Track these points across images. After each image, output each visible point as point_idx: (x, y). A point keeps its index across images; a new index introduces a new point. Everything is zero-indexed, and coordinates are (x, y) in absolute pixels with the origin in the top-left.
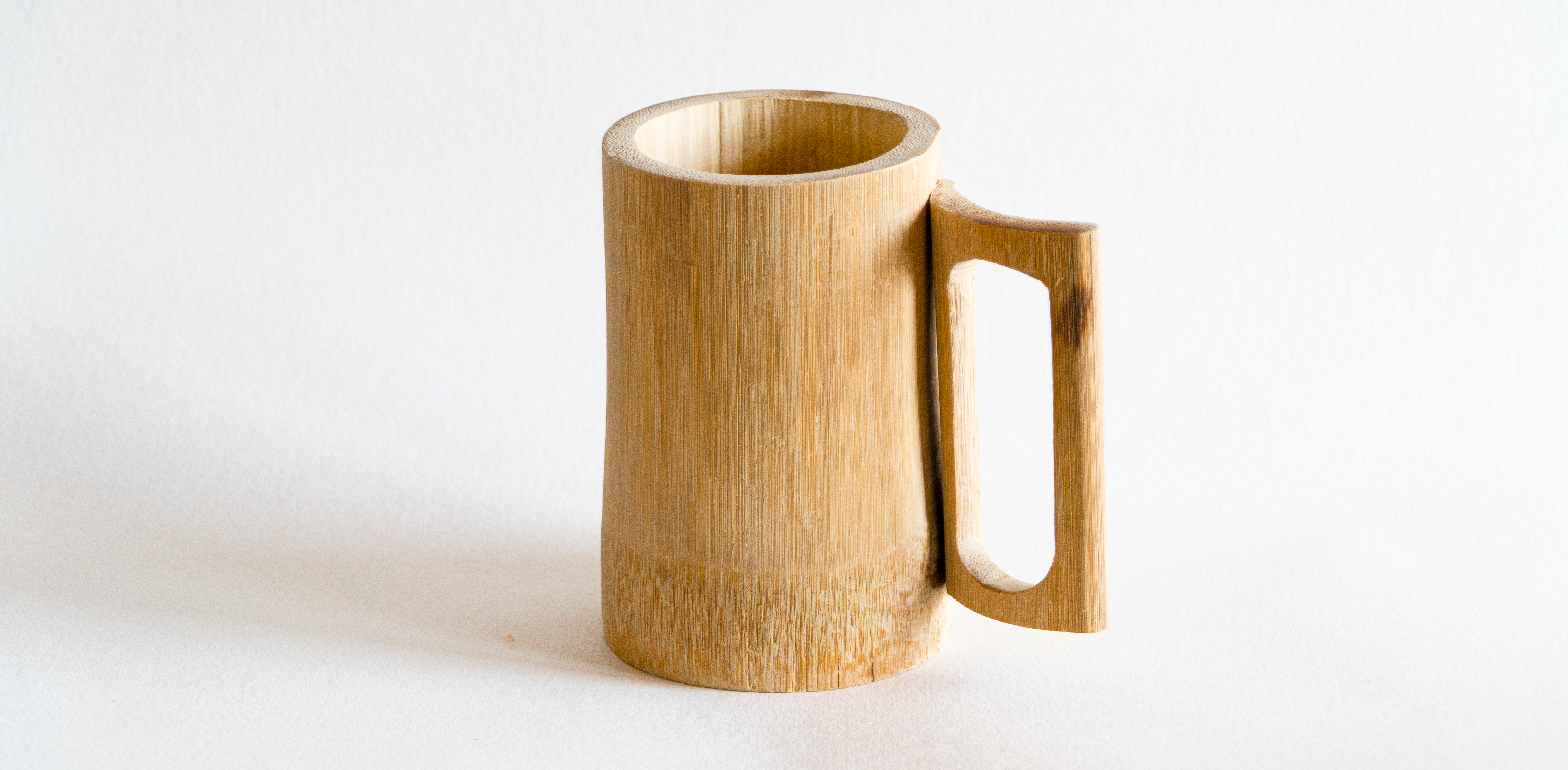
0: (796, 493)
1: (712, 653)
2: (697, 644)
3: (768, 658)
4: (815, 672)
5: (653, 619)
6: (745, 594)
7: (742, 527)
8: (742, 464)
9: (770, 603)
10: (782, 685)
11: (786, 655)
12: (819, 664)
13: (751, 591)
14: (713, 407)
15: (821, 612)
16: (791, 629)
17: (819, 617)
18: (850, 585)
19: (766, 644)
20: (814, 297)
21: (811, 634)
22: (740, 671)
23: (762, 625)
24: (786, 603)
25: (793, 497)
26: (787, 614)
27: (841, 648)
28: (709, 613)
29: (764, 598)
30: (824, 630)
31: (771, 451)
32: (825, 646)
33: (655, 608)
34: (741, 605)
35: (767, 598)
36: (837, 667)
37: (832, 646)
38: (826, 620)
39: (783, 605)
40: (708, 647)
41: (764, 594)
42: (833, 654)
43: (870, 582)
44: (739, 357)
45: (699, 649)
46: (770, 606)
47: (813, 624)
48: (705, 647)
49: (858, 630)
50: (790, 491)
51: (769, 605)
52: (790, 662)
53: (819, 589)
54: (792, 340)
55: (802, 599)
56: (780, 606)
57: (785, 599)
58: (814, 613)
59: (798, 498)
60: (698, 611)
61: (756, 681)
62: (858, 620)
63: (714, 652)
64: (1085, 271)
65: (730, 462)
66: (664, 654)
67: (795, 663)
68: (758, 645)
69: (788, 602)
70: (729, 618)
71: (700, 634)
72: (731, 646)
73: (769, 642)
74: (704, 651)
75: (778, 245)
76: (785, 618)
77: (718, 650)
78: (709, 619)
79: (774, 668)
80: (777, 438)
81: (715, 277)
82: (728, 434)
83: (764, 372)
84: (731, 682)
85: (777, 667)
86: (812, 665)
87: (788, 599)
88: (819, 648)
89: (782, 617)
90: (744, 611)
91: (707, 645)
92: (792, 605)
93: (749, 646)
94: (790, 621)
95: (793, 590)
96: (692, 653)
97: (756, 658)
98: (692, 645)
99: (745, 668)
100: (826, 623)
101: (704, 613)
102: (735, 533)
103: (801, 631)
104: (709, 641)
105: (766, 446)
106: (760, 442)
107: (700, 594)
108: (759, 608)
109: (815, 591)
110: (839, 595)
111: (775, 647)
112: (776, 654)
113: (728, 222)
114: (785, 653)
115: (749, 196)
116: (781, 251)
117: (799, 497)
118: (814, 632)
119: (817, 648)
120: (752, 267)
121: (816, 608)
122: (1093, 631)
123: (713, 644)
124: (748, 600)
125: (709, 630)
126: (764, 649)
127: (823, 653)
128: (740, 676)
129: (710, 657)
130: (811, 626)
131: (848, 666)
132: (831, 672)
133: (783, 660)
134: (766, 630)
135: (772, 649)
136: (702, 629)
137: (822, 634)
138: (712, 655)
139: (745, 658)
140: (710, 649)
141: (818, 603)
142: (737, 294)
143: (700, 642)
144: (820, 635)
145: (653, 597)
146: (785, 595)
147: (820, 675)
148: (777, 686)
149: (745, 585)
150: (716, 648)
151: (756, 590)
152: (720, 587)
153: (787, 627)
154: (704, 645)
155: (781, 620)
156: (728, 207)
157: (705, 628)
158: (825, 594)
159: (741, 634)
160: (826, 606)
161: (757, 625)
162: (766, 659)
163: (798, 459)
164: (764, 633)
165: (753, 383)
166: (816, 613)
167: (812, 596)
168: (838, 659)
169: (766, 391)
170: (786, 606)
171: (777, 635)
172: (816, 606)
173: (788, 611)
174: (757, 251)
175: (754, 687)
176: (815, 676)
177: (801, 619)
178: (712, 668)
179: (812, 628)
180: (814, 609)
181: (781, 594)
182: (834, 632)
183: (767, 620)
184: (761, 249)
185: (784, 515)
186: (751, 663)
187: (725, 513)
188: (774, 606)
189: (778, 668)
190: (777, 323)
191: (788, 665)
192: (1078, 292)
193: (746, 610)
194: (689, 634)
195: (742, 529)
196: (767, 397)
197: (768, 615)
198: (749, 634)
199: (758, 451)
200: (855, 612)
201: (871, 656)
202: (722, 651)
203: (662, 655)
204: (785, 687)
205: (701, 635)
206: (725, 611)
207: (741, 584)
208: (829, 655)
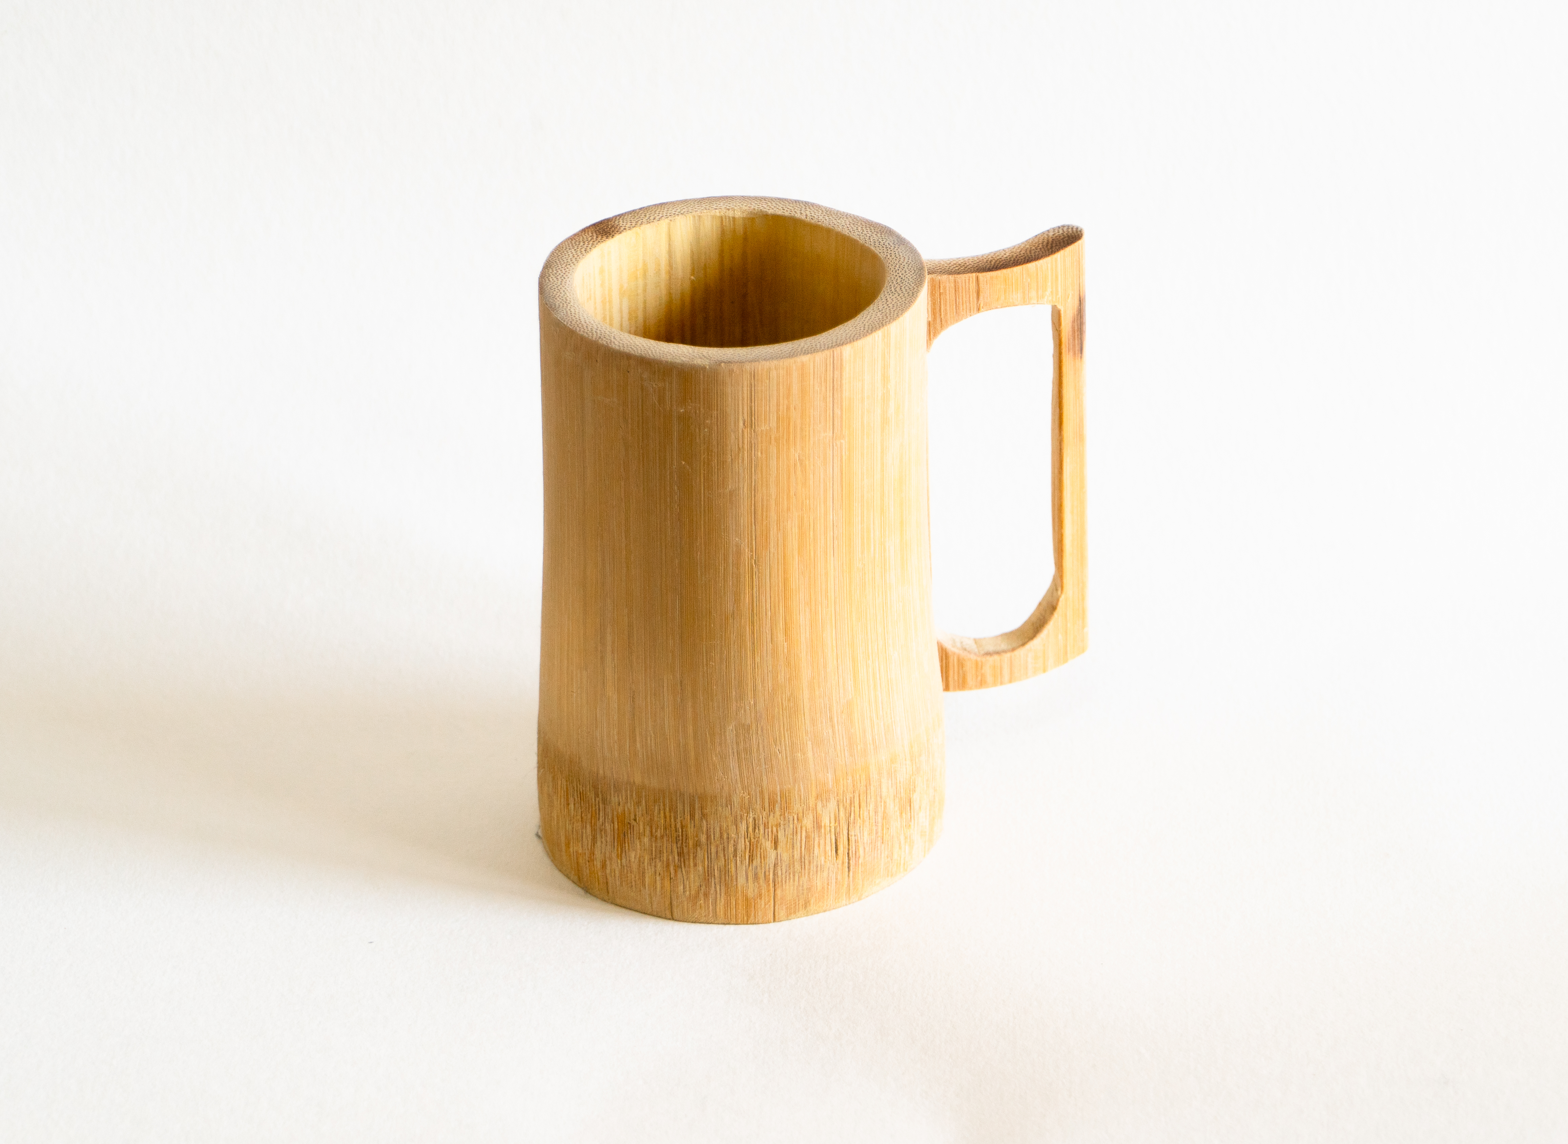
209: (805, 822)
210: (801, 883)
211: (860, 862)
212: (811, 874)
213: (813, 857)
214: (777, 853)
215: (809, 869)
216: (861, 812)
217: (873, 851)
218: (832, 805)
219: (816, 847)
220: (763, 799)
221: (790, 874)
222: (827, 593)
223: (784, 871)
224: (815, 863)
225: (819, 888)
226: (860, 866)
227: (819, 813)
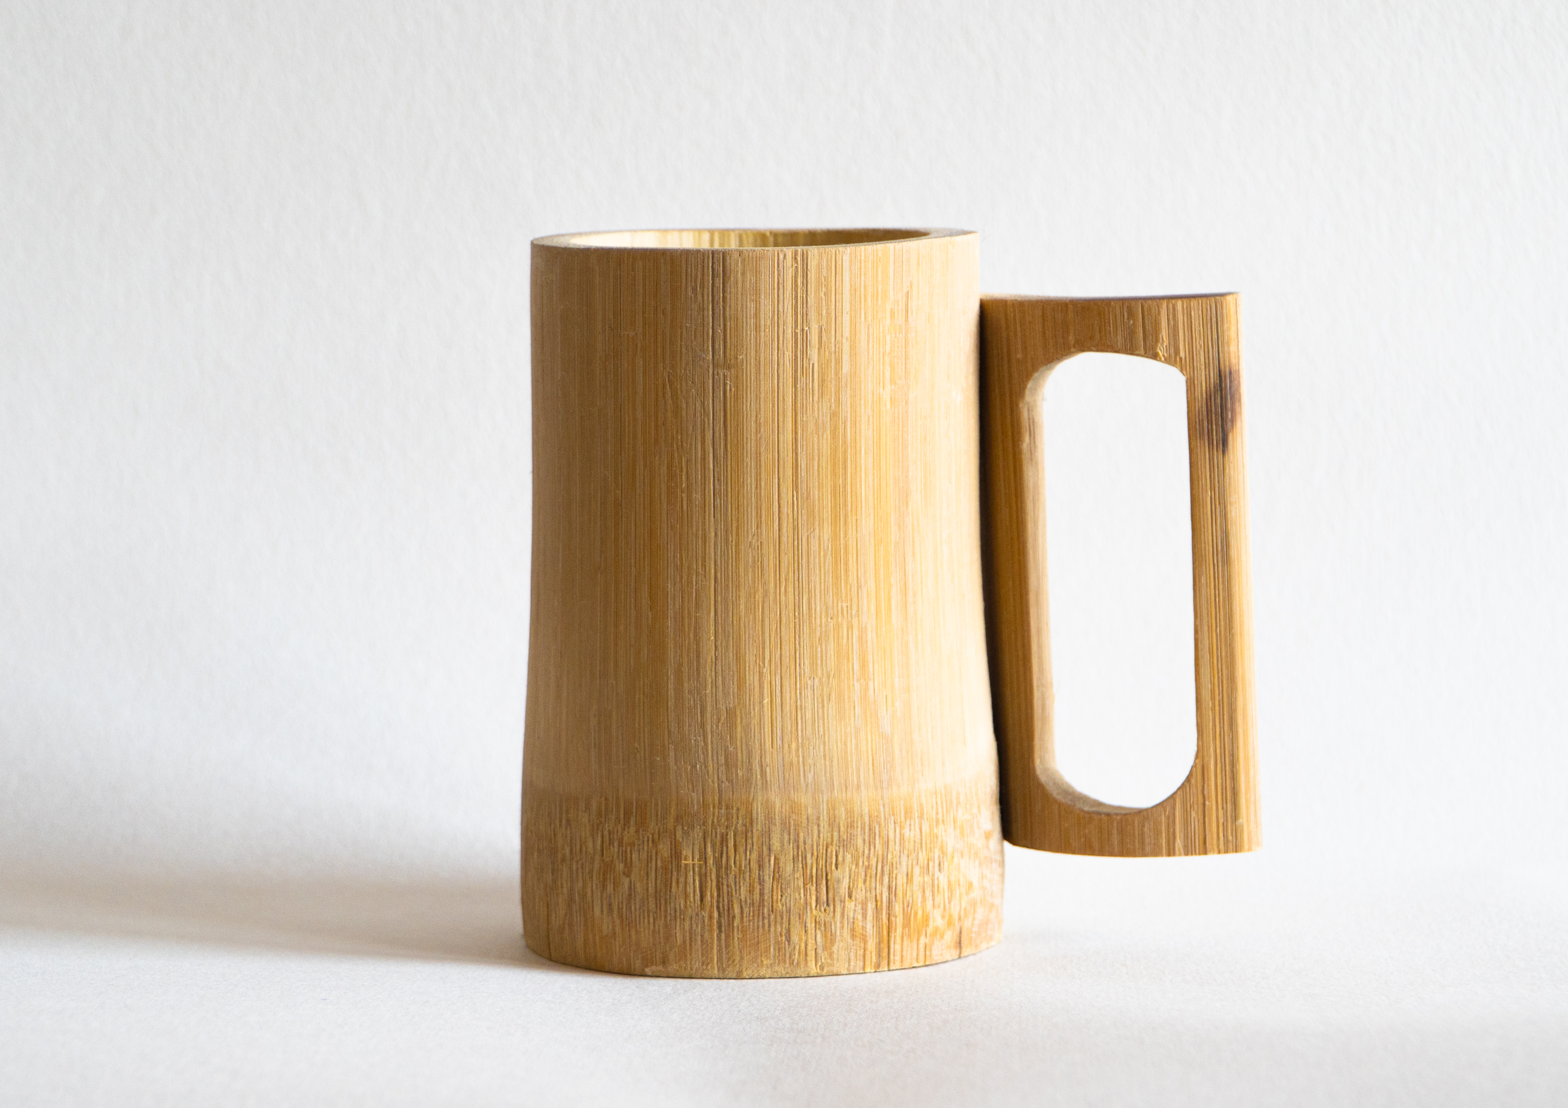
0: (871, 684)
1: (763, 924)
2: (742, 913)
3: (842, 922)
4: (898, 940)
5: (670, 891)
6: (810, 831)
7: (802, 736)
8: (800, 646)
9: (844, 841)
10: (858, 962)
11: (864, 916)
12: (904, 927)
13: (819, 826)
14: (758, 568)
15: (906, 852)
16: (871, 877)
17: (904, 859)
18: (937, 814)
19: (839, 903)
20: (888, 406)
21: (894, 883)
22: (803, 945)
23: (834, 875)
24: (864, 840)
25: (866, 689)
26: (865, 856)
27: (929, 903)
28: (759, 866)
29: (836, 834)
30: (909, 877)
31: (838, 626)
32: (911, 902)
33: (675, 873)
34: (805, 848)
35: (839, 835)
36: (924, 933)
37: (920, 900)
38: (912, 864)
39: (860, 842)
40: (758, 916)
41: (836, 829)
42: (920, 913)
43: (957, 810)
44: (795, 493)
45: (745, 919)
46: (844, 846)
47: (897, 868)
48: (753, 916)
49: (946, 880)
50: (862, 681)
51: (842, 844)
52: (869, 926)
53: (903, 819)
54: (863, 466)
55: (884, 833)
56: (857, 844)
57: (863, 834)
58: (898, 854)
59: (872, 690)
60: (743, 865)
61: (825, 959)
62: (946, 864)
63: (766, 921)
64: (1233, 348)
65: (784, 643)
66: (688, 938)
67: (875, 927)
68: (828, 905)
69: (867, 838)
70: (789, 868)
71: (746, 899)
72: (792, 909)
73: (843, 899)
74: (751, 923)
75: (847, 332)
76: (863, 862)
77: (772, 917)
78: (759, 874)
79: (849, 937)
80: (844, 605)
81: (762, 383)
82: (780, 605)
83: (827, 514)
84: (790, 963)
85: (853, 935)
86: (896, 929)
87: (867, 834)
88: (903, 904)
89: (859, 860)
90: (809, 856)
91: (756, 912)
92: (871, 843)
93: (816, 907)
94: (869, 866)
95: (872, 821)
96: (733, 930)
97: (825, 923)
98: (734, 917)
99: (810, 941)
100: (912, 868)
101: (752, 866)
102: (794, 746)
103: (882, 880)
104: (759, 907)
105: (832, 618)
106: (823, 613)
107: (746, 840)
108: (829, 850)
109: (899, 821)
110: (926, 828)
111: (850, 905)
112: (852, 917)
113: (781, 302)
114: (863, 913)
115: (809, 264)
116: (849, 340)
117: (874, 688)
118: (898, 881)
119: (901, 905)
120: (813, 364)
121: (900, 846)
122: (1250, 849)
123: (766, 911)
124: (814, 840)
125: (760, 889)
126: (836, 909)
127: (909, 911)
128: (804, 953)
129: (761, 930)
130: (895, 872)
131: (936, 930)
132: (918, 940)
133: (861, 924)
134: (838, 881)
135: (846, 909)
136: (750, 891)
137: (907, 883)
138: (763, 927)
139: (811, 925)
140: (761, 918)
141: (902, 837)
142: (792, 404)
143: (746, 910)
144: (905, 885)
145: (671, 858)
146: (863, 829)
147: (905, 943)
148: (852, 963)
149: (810, 818)
150: (769, 915)
151: (824, 823)
152: (776, 825)
153: (866, 875)
154: (751, 914)
155: (857, 865)
156: (781, 281)
157: (753, 888)
158: (910, 825)
159: (805, 890)
160: (912, 843)
161: (827, 875)
162: (838, 925)
163: (870, 635)
164: (835, 886)
165: (814, 530)
166: (900, 852)
167: (895, 828)
168: (926, 919)
169: (830, 540)
170: (864, 845)
171: (853, 886)
172: (900, 843)
173: (866, 852)
174: (820, 342)
175: (822, 968)
176: (898, 947)
177: (882, 862)
178: (762, 946)
179: (896, 875)
180: (897, 848)
181: (857, 827)
182: (922, 880)
183: (839, 866)
184: (824, 338)
185: (857, 714)
186: (818, 932)
187: (779, 718)
188: (848, 846)
189: (853, 937)
190: (845, 442)
191: (866, 932)
192: (1225, 376)
193: (812, 854)
194: (728, 902)
195: (803, 739)
196: (832, 548)
197: (840, 859)
198: (816, 889)
199: (821, 626)
200: (943, 852)
201: (960, 919)
202: (779, 919)
203: (684, 942)
204: (862, 964)
205: (748, 900)
206: (782, 859)
207: (805, 817)
208: (916, 914)
209: (661, 846)
210: (657, 928)
211: (735, 924)
212: (668, 919)
213: (670, 896)
214: (631, 881)
215: (666, 911)
216: (737, 858)
217: (756, 917)
218: (697, 833)
219: (674, 884)
220: (618, 807)
221: (644, 911)
222: (705, 562)
223: (638, 907)
224: (672, 905)
225: (679, 941)
226: (736, 930)
227: (679, 841)
